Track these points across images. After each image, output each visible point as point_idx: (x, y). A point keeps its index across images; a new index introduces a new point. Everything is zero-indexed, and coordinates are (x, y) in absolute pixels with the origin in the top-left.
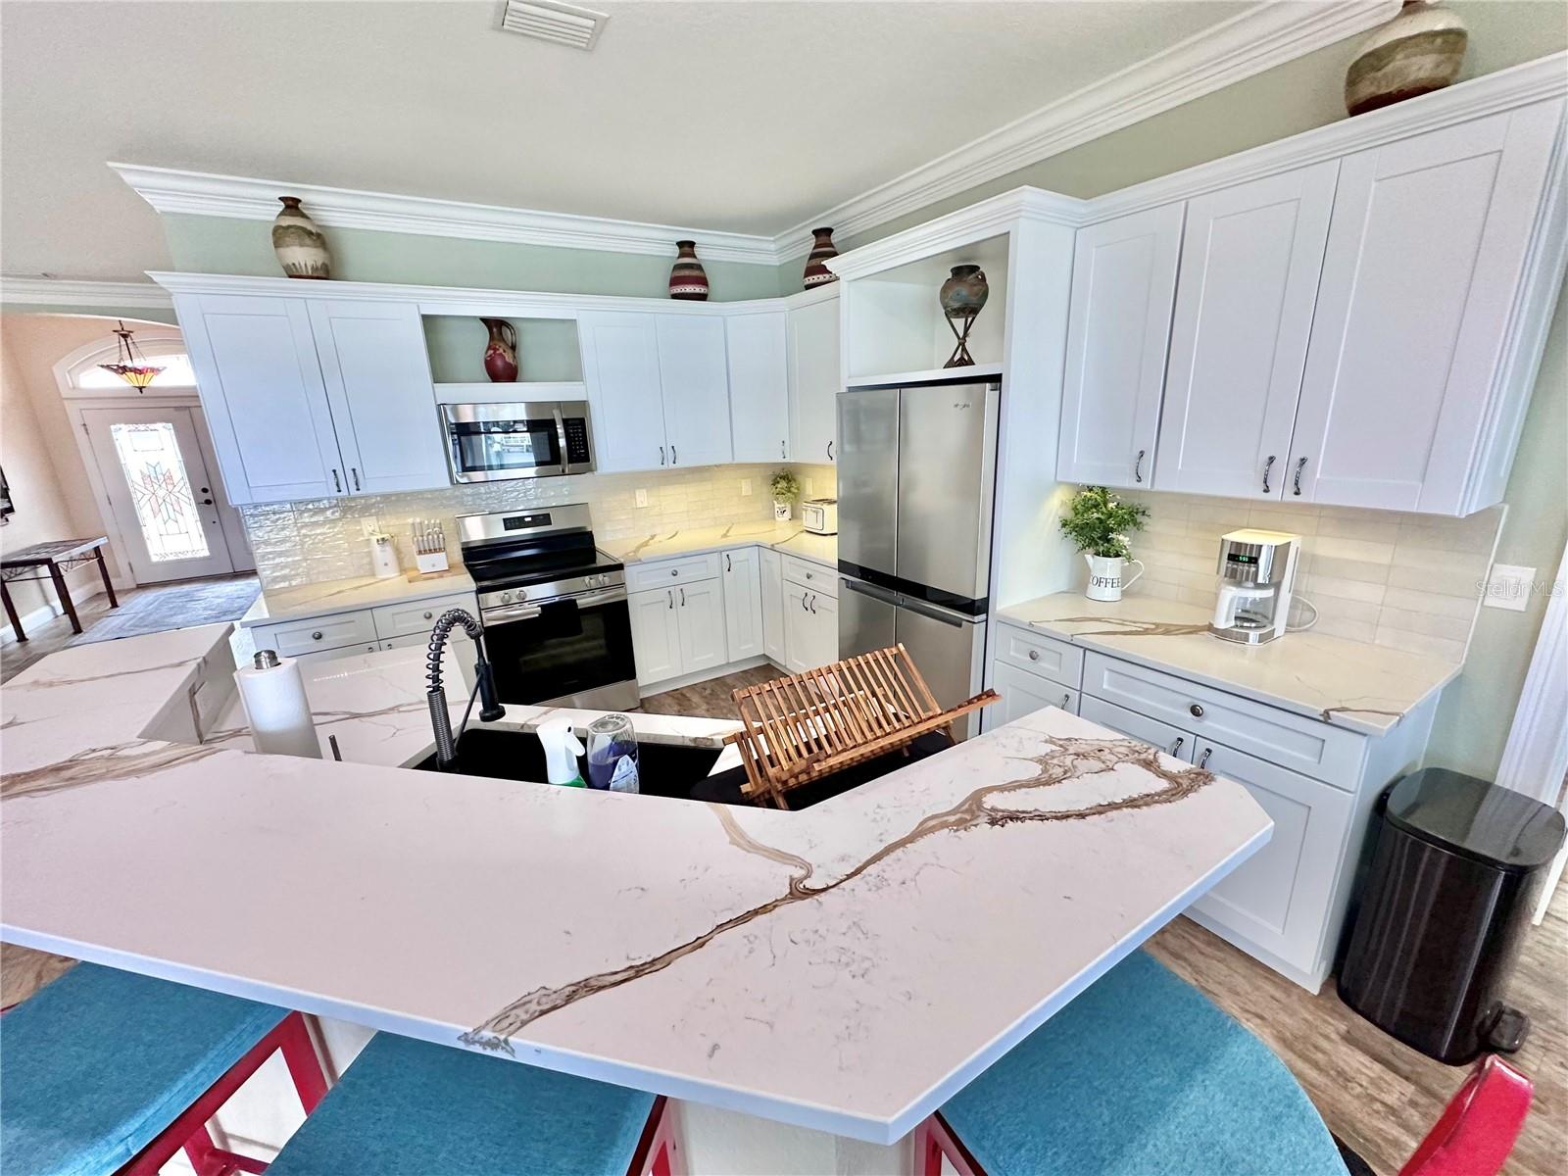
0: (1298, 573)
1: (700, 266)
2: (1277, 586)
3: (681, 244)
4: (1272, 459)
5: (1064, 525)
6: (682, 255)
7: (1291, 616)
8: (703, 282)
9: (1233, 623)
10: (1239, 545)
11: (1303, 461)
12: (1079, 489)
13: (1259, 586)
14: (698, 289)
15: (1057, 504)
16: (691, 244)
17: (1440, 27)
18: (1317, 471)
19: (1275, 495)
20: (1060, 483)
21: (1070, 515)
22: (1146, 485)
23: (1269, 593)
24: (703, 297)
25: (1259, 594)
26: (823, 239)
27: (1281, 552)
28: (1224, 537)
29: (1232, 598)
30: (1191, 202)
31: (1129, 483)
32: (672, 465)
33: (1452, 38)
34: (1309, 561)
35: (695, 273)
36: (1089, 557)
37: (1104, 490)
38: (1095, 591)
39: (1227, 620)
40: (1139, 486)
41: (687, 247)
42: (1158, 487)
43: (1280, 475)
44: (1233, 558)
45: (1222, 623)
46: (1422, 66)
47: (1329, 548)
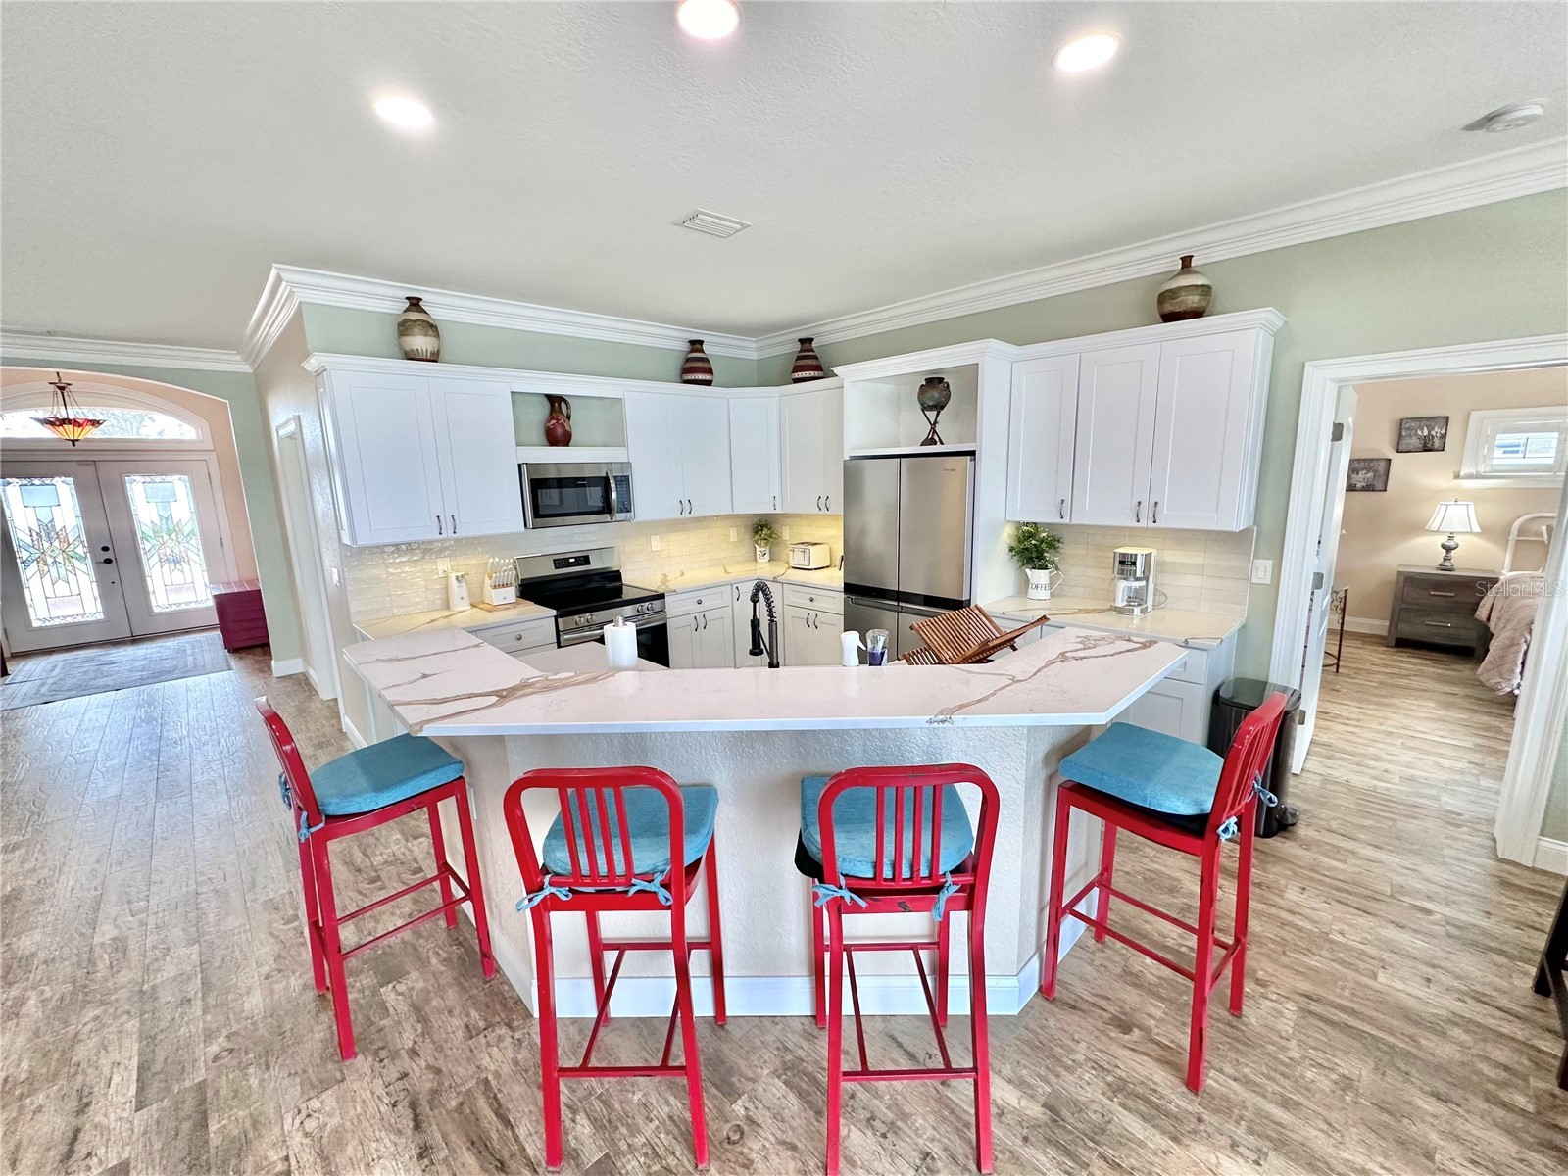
0: (1156, 572)
1: (707, 359)
2: (1146, 579)
3: (693, 342)
4: (1139, 503)
5: (1011, 550)
6: (692, 351)
7: (1154, 600)
8: (710, 371)
9: (1125, 603)
10: (1124, 555)
11: (1156, 503)
12: (1019, 525)
13: (1137, 579)
14: (707, 377)
15: (1007, 536)
16: (701, 342)
17: (1200, 283)
18: (1164, 509)
19: (1143, 524)
20: (1008, 521)
21: (1014, 544)
22: (1066, 520)
23: (1143, 583)
24: (708, 383)
25: (1137, 584)
26: (806, 346)
27: (1148, 557)
28: (1116, 550)
29: (1123, 587)
30: (1083, 355)
31: (1057, 520)
32: (688, 516)
33: (1205, 289)
34: (1161, 564)
35: (705, 365)
36: (1028, 571)
37: (1035, 524)
38: (1032, 593)
39: (1123, 601)
40: (1062, 521)
41: (696, 345)
42: (1073, 522)
43: (1144, 512)
44: (1122, 563)
45: (1121, 603)
46: (1193, 301)
47: (1171, 556)
